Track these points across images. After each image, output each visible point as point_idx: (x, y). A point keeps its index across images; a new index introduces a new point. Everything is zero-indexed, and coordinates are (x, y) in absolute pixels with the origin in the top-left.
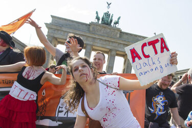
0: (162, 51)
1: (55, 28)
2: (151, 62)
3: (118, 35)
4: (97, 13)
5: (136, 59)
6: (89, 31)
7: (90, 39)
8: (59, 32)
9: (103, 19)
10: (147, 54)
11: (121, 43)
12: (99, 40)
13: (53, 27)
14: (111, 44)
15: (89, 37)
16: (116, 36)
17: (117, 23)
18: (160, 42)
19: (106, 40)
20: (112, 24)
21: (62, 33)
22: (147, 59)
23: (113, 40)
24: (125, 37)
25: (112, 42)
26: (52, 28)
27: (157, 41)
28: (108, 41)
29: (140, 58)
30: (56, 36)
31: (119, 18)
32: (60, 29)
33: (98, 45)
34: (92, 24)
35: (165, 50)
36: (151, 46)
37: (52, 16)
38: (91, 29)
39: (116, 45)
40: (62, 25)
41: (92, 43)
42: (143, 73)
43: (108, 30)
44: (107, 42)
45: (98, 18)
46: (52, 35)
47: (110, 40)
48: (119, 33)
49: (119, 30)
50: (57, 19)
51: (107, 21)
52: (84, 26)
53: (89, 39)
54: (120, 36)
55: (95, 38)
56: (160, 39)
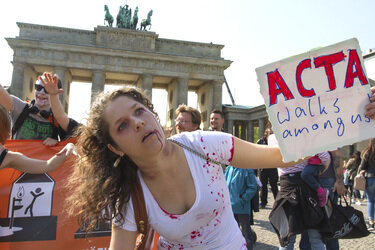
0: (349, 83)
1: (28, 45)
2: (315, 109)
3: (153, 46)
4: (106, 8)
5: (280, 97)
6: (95, 43)
7: (99, 60)
8: (37, 53)
9: (118, 19)
10: (307, 86)
11: (160, 61)
12: (116, 59)
13: (23, 44)
14: (141, 64)
15: (97, 55)
16: (149, 47)
17: (147, 23)
18: (347, 59)
19: (130, 58)
20: (138, 26)
21: (43, 53)
22: (307, 99)
23: (143, 57)
24: (166, 47)
25: (143, 60)
26: (21, 47)
27: (339, 57)
28: (135, 59)
29: (289, 95)
30: (31, 61)
31: (150, 14)
32: (37, 46)
33: (117, 69)
34: (99, 29)
35: (356, 80)
36: (322, 69)
37: (20, 25)
38: (99, 39)
39: (152, 64)
40: (42, 39)
41: (103, 67)
42: (293, 133)
43: (133, 39)
44: (133, 61)
45: (109, 18)
46: (23, 59)
47: (138, 56)
48: (153, 41)
49: (154, 36)
50: (30, 29)
51: (126, 21)
52: (85, 35)
53: (96, 59)
54: (157, 48)
55: (109, 56)
56: (347, 53)
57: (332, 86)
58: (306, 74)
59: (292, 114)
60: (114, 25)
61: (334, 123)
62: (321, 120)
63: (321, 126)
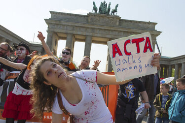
0: (145, 51)
1: (55, 23)
2: (131, 60)
3: (118, 23)
4: (94, 3)
6: (88, 22)
7: (90, 30)
8: (59, 27)
9: (100, 9)
11: (121, 31)
12: (98, 30)
14: (111, 33)
15: (88, 28)
16: (115, 24)
17: (115, 11)
18: (145, 41)
19: (105, 30)
20: (110, 13)
23: (112, 29)
24: (125, 24)
25: (112, 31)
28: (108, 30)
30: (56, 31)
31: (117, 6)
32: (59, 23)
33: (99, 35)
34: (90, 14)
35: (148, 50)
37: (51, 12)
38: (89, 20)
39: (117, 33)
40: (62, 20)
41: (91, 34)
43: (107, 19)
44: (107, 31)
45: (95, 9)
47: (109, 29)
48: (118, 20)
49: (118, 18)
50: (56, 14)
51: (104, 10)
52: (83, 17)
53: (88, 30)
54: (120, 24)
55: (95, 28)
56: (145, 38)
57: (138, 51)
58: (128, 46)
59: (121, 62)
60: (98, 12)
61: (138, 67)
62: (133, 65)
63: (133, 68)
